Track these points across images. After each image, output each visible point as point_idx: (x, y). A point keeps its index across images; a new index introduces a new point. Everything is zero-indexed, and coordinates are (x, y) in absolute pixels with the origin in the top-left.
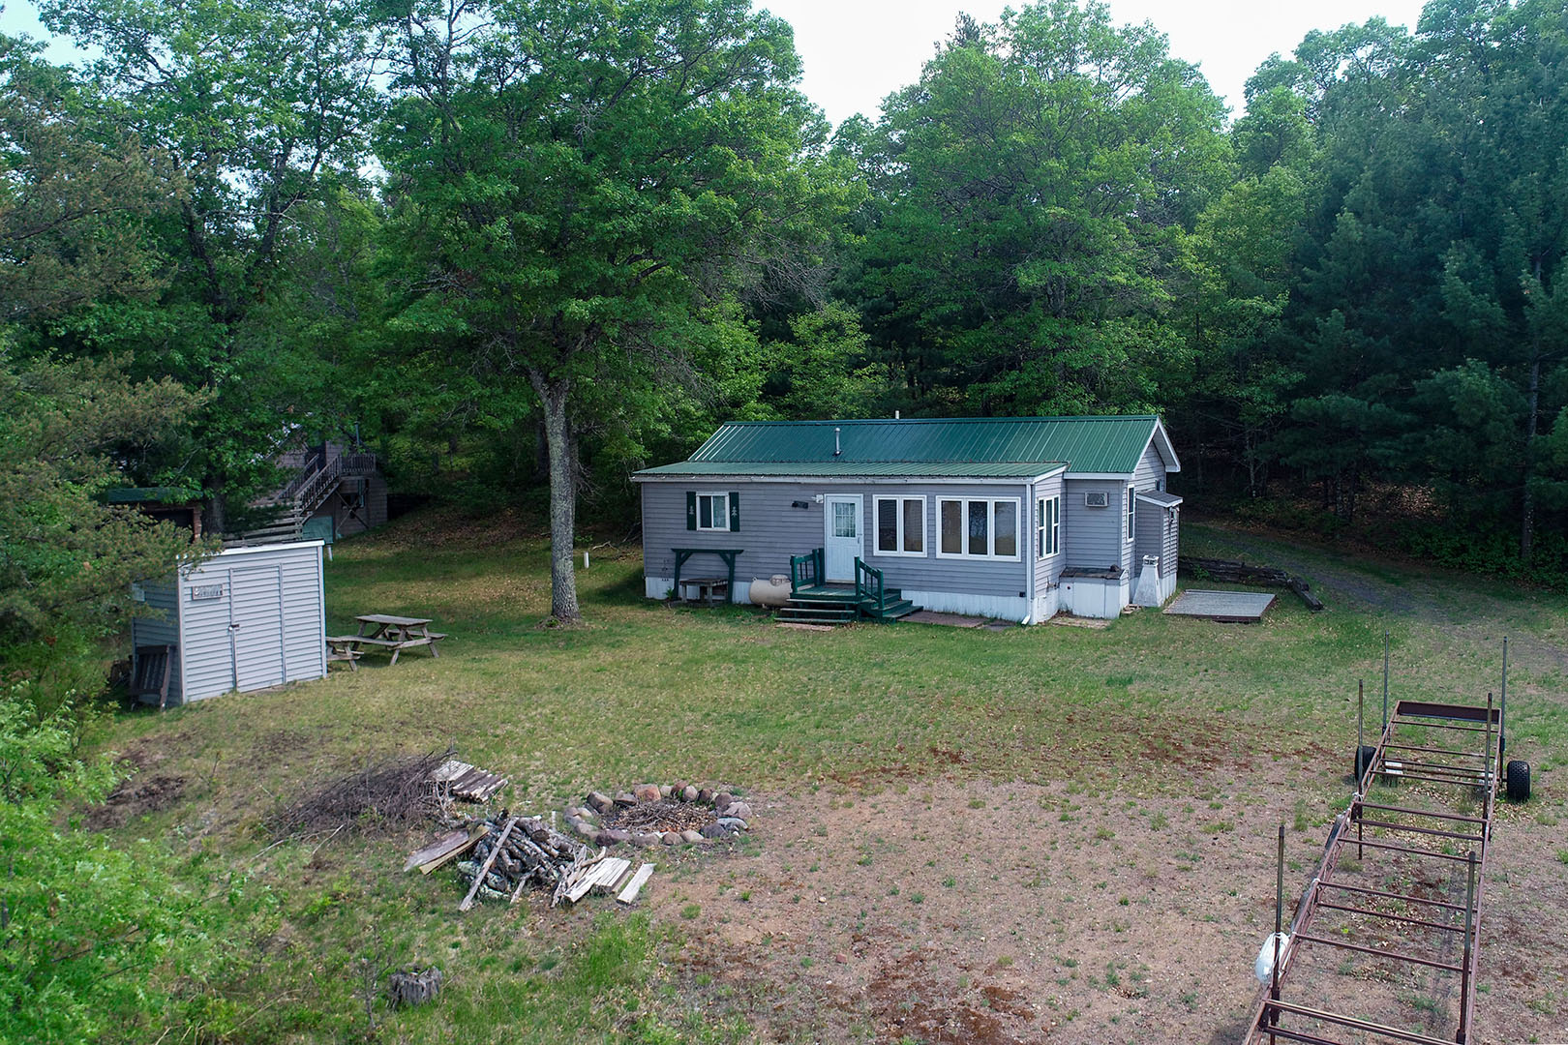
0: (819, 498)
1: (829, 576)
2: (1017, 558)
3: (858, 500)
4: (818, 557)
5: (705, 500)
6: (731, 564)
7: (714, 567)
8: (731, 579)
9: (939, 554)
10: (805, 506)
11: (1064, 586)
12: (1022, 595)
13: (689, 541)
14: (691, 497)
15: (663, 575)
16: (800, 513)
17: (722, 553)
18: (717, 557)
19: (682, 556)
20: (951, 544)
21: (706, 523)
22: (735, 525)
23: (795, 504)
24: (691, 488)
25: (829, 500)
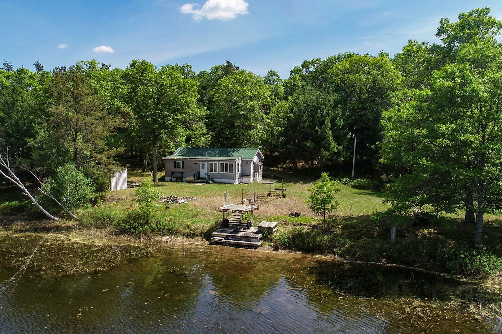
0: (199, 163)
1: (201, 177)
2: (233, 173)
3: (206, 163)
4: (199, 173)
5: (178, 163)
6: (182, 174)
7: (179, 175)
8: (182, 177)
9: (220, 172)
10: (197, 164)
11: (241, 178)
12: (234, 179)
13: (174, 170)
14: (175, 162)
15: (169, 177)
16: (196, 165)
17: (181, 172)
18: (180, 173)
19: (173, 173)
20: (222, 171)
21: (178, 167)
22: (183, 167)
23: (195, 164)
24: (175, 160)
25: (201, 163)
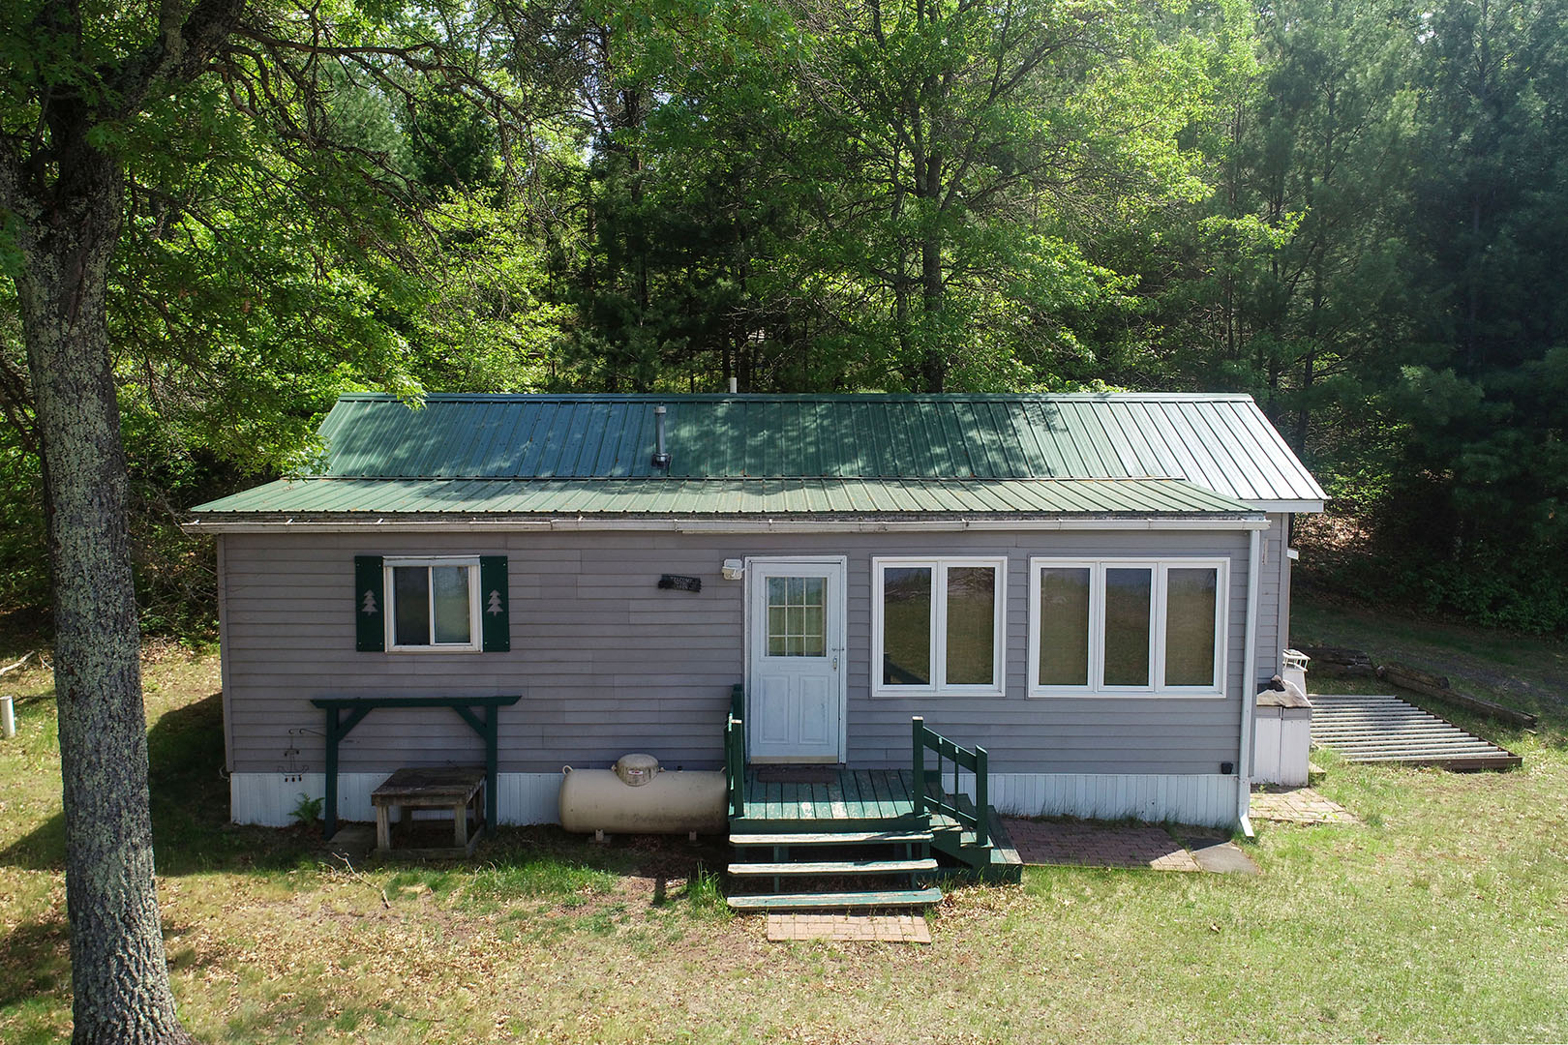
0: (733, 568)
2: (1220, 691)
3: (833, 571)
4: (734, 706)
5: (412, 583)
7: (439, 739)
8: (489, 768)
9: (1035, 689)
10: (694, 585)
12: (1228, 769)
13: (363, 678)
14: (368, 571)
15: (289, 764)
16: (683, 604)
17: (460, 706)
19: (343, 715)
20: (1067, 665)
21: (413, 631)
22: (497, 634)
23: (666, 583)
24: (368, 548)
25: (759, 574)
